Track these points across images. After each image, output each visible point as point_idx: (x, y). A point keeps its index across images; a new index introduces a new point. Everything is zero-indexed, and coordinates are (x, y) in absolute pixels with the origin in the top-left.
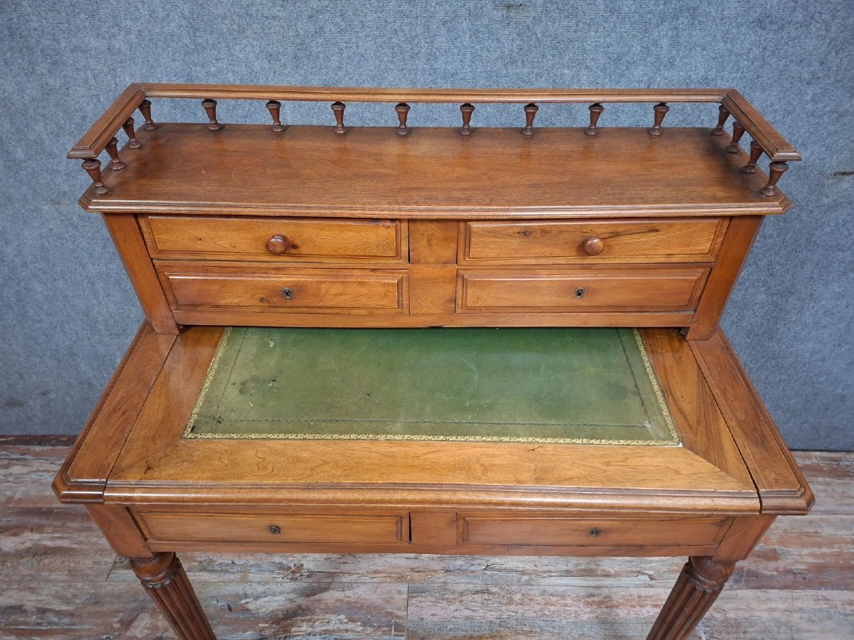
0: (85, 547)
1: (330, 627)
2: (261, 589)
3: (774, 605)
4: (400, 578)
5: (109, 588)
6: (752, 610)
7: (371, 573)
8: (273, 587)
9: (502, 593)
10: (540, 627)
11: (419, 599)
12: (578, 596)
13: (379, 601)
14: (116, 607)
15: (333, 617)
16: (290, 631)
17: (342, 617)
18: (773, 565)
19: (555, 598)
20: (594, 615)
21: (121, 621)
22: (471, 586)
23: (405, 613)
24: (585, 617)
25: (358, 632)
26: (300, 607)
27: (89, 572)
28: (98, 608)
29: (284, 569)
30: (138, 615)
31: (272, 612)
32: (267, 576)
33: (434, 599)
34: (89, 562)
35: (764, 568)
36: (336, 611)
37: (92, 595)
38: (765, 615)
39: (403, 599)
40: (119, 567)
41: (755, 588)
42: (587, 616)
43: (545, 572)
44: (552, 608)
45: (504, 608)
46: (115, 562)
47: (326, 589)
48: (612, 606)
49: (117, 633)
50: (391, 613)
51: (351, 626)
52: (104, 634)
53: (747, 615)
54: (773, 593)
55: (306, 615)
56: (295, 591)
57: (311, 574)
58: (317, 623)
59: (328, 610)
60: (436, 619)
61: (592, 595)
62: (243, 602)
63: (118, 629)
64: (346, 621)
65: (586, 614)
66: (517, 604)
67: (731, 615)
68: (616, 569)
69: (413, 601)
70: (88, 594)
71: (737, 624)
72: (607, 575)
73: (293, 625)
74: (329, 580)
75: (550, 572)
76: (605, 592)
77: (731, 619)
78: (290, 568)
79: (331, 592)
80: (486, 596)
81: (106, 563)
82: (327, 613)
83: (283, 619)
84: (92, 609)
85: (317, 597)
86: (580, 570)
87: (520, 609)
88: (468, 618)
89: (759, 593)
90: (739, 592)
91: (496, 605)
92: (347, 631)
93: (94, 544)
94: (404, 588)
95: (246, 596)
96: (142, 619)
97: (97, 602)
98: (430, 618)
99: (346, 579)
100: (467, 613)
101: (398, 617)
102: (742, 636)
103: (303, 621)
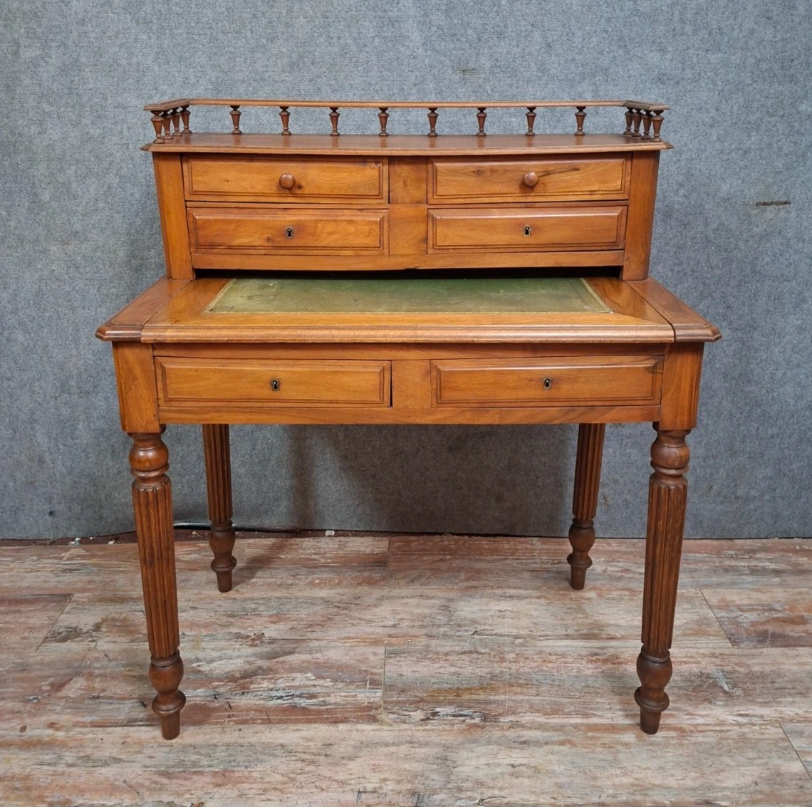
0: (13, 626)
1: (296, 683)
2: (215, 654)
3: (804, 660)
4: (376, 642)
5: (38, 658)
6: (780, 664)
7: (343, 639)
8: (230, 652)
9: (493, 653)
10: (537, 680)
11: (398, 659)
12: (579, 655)
13: (352, 661)
14: (46, 673)
15: (299, 675)
16: (248, 688)
17: (309, 675)
18: (801, 628)
19: (554, 657)
20: (600, 670)
21: (52, 685)
22: (457, 648)
23: (382, 671)
24: (589, 672)
25: (327, 687)
26: (260, 668)
27: (17, 645)
28: (25, 674)
29: (242, 637)
30: (71, 679)
31: (228, 672)
32: (223, 643)
33: (415, 659)
34: (16, 638)
35: (792, 631)
36: (302, 669)
37: (18, 664)
38: (795, 668)
39: (380, 660)
40: (51, 641)
41: (781, 646)
42: (591, 671)
43: (540, 636)
44: (550, 665)
45: (495, 665)
46: (46, 638)
47: (290, 653)
48: (620, 663)
49: (46, 694)
50: (366, 671)
51: (320, 682)
52: (31, 695)
53: (774, 668)
54: (801, 650)
55: (268, 674)
56: (255, 655)
57: (273, 641)
58: (280, 680)
59: (293, 669)
60: (417, 675)
61: (596, 654)
62: (194, 665)
63: (47, 691)
64: (313, 678)
65: (589, 669)
66: (510, 662)
67: (756, 669)
68: (623, 633)
69: (391, 660)
70: (14, 663)
71: (763, 676)
72: (613, 638)
73: (252, 683)
74: (294, 646)
75: (548, 636)
76: (612, 651)
77: (756, 672)
78: (249, 637)
79: (296, 655)
80: (475, 656)
81: (35, 638)
82: (292, 672)
83: (241, 678)
84: (18, 675)
85: (281, 659)
86: (581, 634)
87: (514, 667)
88: (454, 674)
89: (786, 650)
90: (765, 650)
91: (486, 662)
92: (314, 686)
93: (23, 623)
94: (381, 650)
95: (198, 660)
96: (76, 682)
97: (24, 670)
98: (410, 675)
99: (312, 644)
100: (453, 669)
101: (372, 674)
102: (769, 685)
103: (263, 679)
